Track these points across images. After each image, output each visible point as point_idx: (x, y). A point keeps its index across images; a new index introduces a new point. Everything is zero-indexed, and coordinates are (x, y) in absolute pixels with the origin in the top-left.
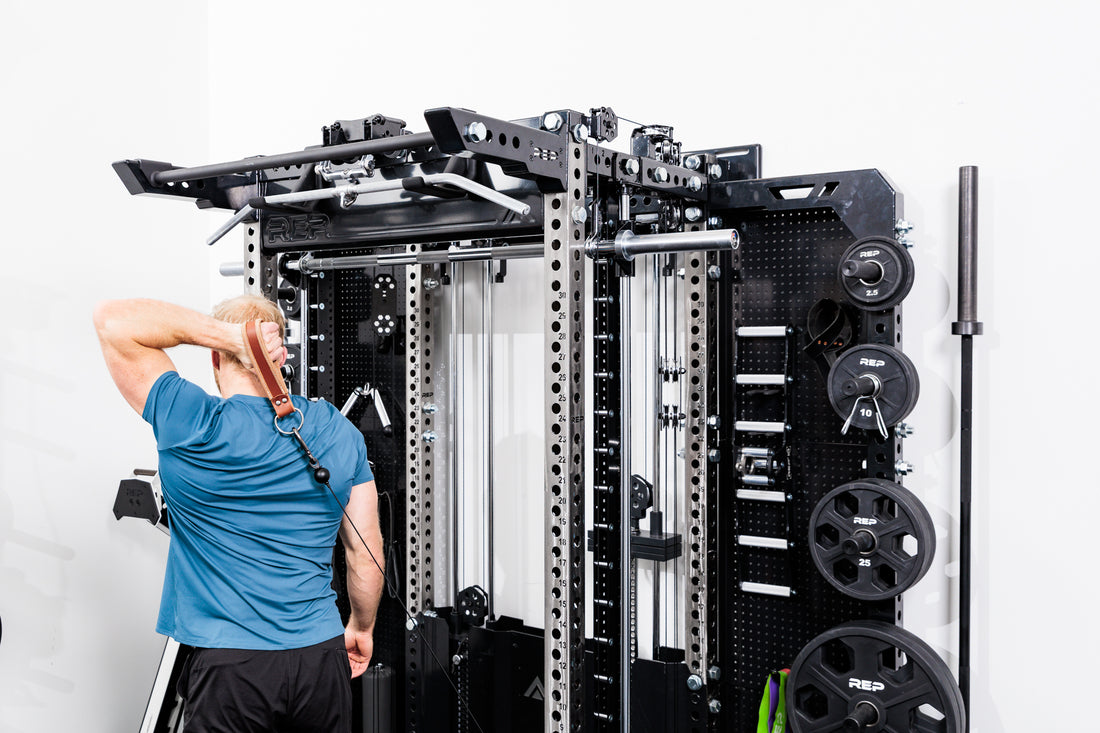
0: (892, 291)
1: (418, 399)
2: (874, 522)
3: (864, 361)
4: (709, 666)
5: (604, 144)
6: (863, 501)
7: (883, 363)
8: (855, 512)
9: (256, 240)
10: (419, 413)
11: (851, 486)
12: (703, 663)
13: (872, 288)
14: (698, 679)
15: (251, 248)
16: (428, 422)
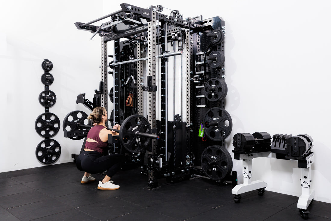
0: (218, 40)
1: (140, 76)
2: (215, 86)
3: (214, 54)
4: (190, 123)
5: (160, 13)
6: (214, 82)
7: (217, 54)
8: (212, 84)
9: (103, 40)
10: (140, 79)
11: (211, 79)
12: (189, 122)
13: (216, 40)
14: (188, 125)
15: (102, 41)
16: (142, 81)
